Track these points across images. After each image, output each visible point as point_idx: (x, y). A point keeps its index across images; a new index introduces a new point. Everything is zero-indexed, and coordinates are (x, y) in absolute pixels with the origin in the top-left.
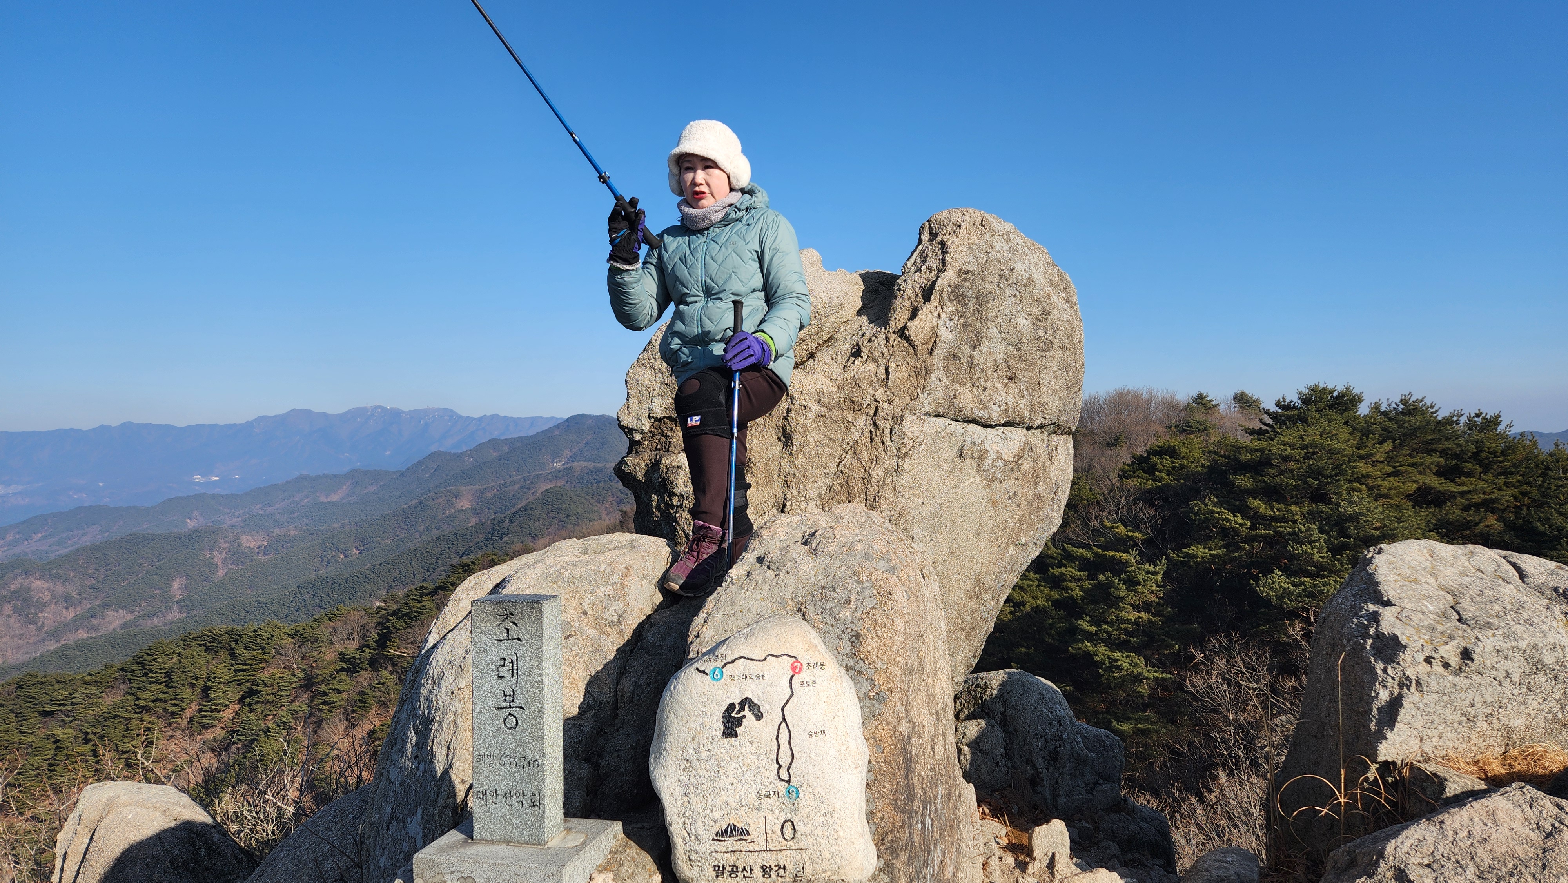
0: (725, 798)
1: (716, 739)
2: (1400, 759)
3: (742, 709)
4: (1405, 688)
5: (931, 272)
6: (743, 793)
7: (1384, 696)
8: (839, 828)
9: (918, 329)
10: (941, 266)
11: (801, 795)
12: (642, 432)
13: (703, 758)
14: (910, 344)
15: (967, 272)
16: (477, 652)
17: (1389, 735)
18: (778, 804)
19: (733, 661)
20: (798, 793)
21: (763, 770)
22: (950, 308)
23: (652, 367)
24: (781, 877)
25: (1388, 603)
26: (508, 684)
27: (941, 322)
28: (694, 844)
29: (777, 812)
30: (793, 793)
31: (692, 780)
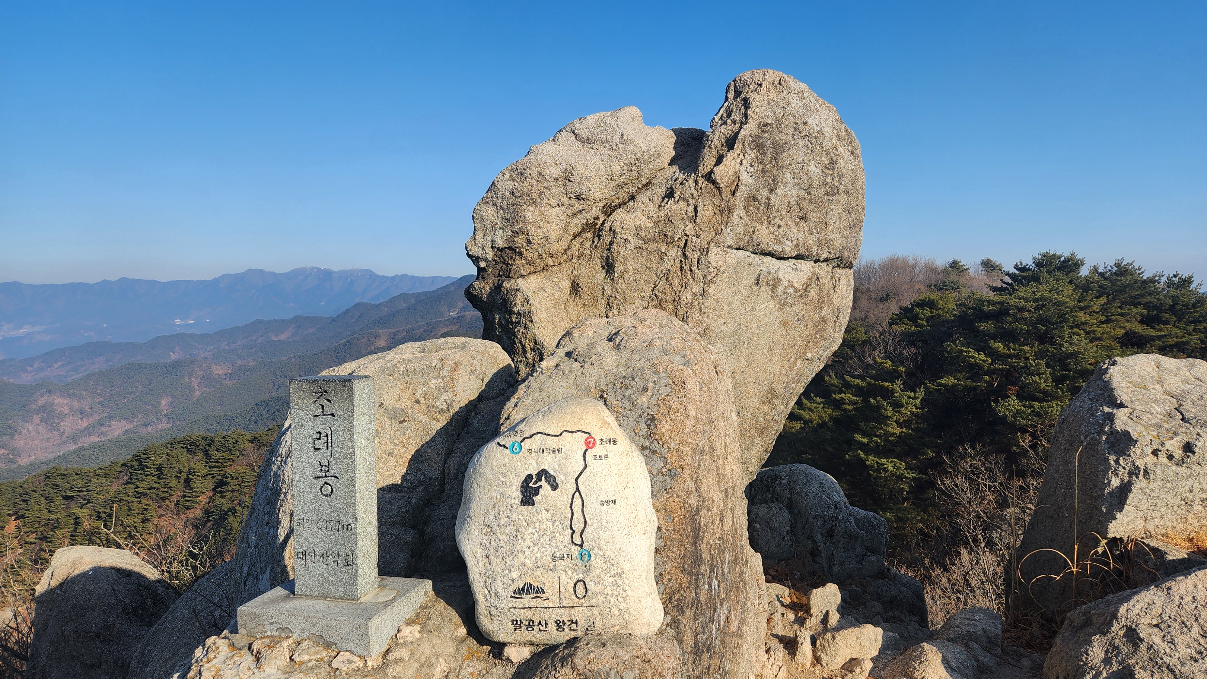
0: (522, 560)
1: (515, 507)
2: (1127, 535)
3: (539, 479)
4: (1134, 477)
5: (735, 125)
6: (539, 555)
7: (1115, 482)
8: (627, 588)
9: (723, 174)
10: (744, 119)
11: (593, 558)
12: (486, 260)
13: (503, 523)
14: (716, 187)
15: (766, 125)
16: (295, 427)
17: (1118, 515)
18: (571, 565)
19: (531, 437)
20: (590, 556)
21: (558, 535)
22: (752, 155)
23: (494, 205)
24: (574, 630)
25: (1122, 405)
26: (323, 456)
27: (743, 168)
28: (493, 600)
29: (570, 573)
30: (585, 556)
31: (493, 543)
